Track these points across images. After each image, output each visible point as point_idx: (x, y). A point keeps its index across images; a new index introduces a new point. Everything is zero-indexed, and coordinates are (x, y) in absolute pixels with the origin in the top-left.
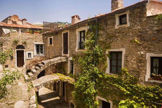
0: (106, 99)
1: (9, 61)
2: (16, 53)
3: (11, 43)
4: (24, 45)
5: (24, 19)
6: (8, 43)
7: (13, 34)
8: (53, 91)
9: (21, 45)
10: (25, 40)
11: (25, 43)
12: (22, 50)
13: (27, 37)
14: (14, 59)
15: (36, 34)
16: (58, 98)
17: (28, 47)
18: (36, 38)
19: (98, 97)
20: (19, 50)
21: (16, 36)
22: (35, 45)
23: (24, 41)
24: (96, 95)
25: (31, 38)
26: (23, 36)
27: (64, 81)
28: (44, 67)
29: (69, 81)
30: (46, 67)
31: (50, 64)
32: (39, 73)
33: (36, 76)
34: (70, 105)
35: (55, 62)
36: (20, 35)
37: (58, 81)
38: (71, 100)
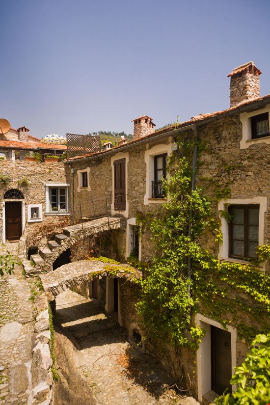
0: (219, 322)
2: (4, 209)
4: (21, 189)
5: (22, 129)
8: (89, 300)
9: (16, 190)
10: (25, 177)
11: (24, 184)
12: (17, 200)
13: (29, 171)
15: (50, 163)
16: (102, 316)
17: (31, 194)
18: (50, 172)
19: (199, 317)
20: (12, 200)
21: (4, 169)
22: (47, 189)
23: (22, 179)
24: (196, 312)
25: (38, 172)
26: (20, 167)
27: (117, 275)
28: (69, 241)
29: (128, 275)
30: (73, 241)
31: (82, 236)
32: (57, 255)
33: (49, 263)
34: (131, 334)
35: (96, 229)
36: (13, 166)
37: (103, 275)
38: (133, 323)
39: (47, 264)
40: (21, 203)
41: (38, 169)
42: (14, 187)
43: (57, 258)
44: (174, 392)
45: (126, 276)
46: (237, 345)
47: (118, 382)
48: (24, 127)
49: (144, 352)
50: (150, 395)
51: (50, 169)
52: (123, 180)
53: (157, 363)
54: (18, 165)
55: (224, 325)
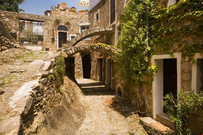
1: (50, 43)
2: (58, 35)
3: (52, 23)
4: (67, 26)
5: (73, 8)
6: (50, 22)
7: (55, 12)
8: (99, 82)
9: (64, 26)
10: (69, 20)
11: (68, 23)
12: (64, 31)
13: (70, 17)
14: (55, 42)
15: (81, 13)
17: (72, 29)
18: (81, 18)
20: (62, 31)
21: (58, 15)
22: (80, 27)
23: (66, 21)
24: (152, 54)
25: (75, 18)
26: (66, 15)
27: (106, 48)
28: (81, 35)
29: (113, 49)
30: (84, 35)
31: (89, 33)
32: (74, 42)
33: (70, 46)
34: (117, 91)
35: (97, 29)
36: (63, 14)
37: (96, 47)
38: (117, 84)
39: (69, 46)
40: (66, 33)
41: (75, 16)
42: (63, 24)
43: (74, 43)
44: (137, 115)
45: (111, 49)
46: (181, 66)
47: (103, 108)
48: (74, 7)
49: (123, 99)
50: (122, 115)
51: (81, 16)
52: (114, 5)
53: (129, 104)
54: (65, 14)
55: (172, 54)
